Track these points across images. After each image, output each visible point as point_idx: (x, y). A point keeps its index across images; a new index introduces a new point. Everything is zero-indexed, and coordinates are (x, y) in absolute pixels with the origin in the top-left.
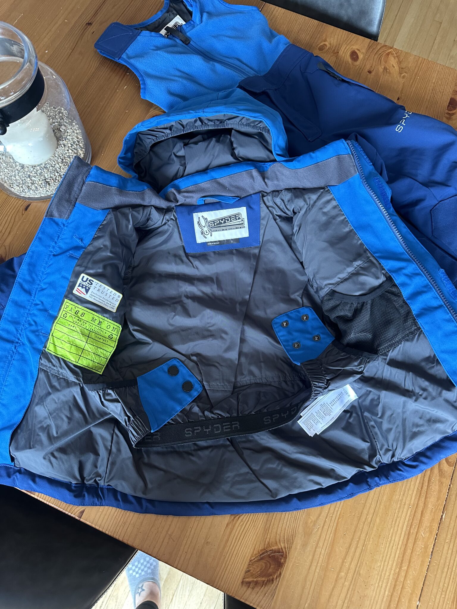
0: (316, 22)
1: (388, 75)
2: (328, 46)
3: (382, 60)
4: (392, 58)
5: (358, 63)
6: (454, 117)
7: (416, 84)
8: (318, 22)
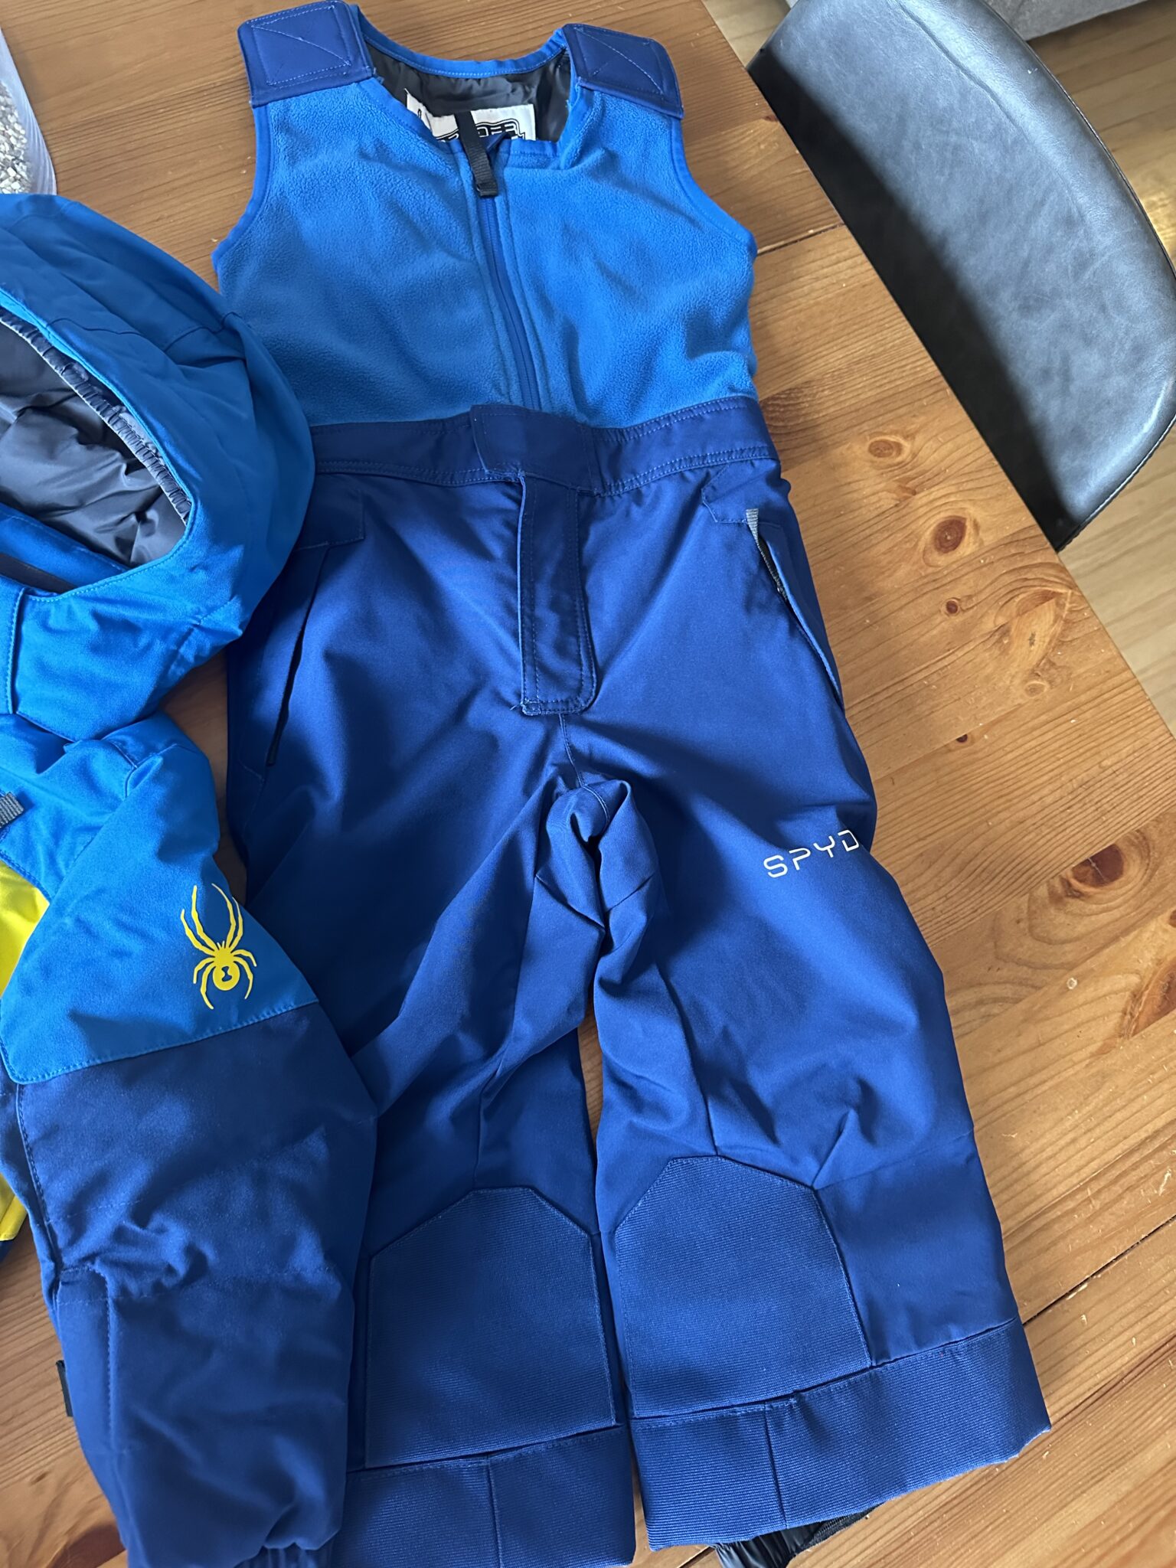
0: (932, 368)
1: (997, 652)
2: (905, 455)
3: (1017, 600)
4: (1050, 617)
5: (941, 560)
6: (1075, 905)
7: (1051, 735)
8: (938, 373)
